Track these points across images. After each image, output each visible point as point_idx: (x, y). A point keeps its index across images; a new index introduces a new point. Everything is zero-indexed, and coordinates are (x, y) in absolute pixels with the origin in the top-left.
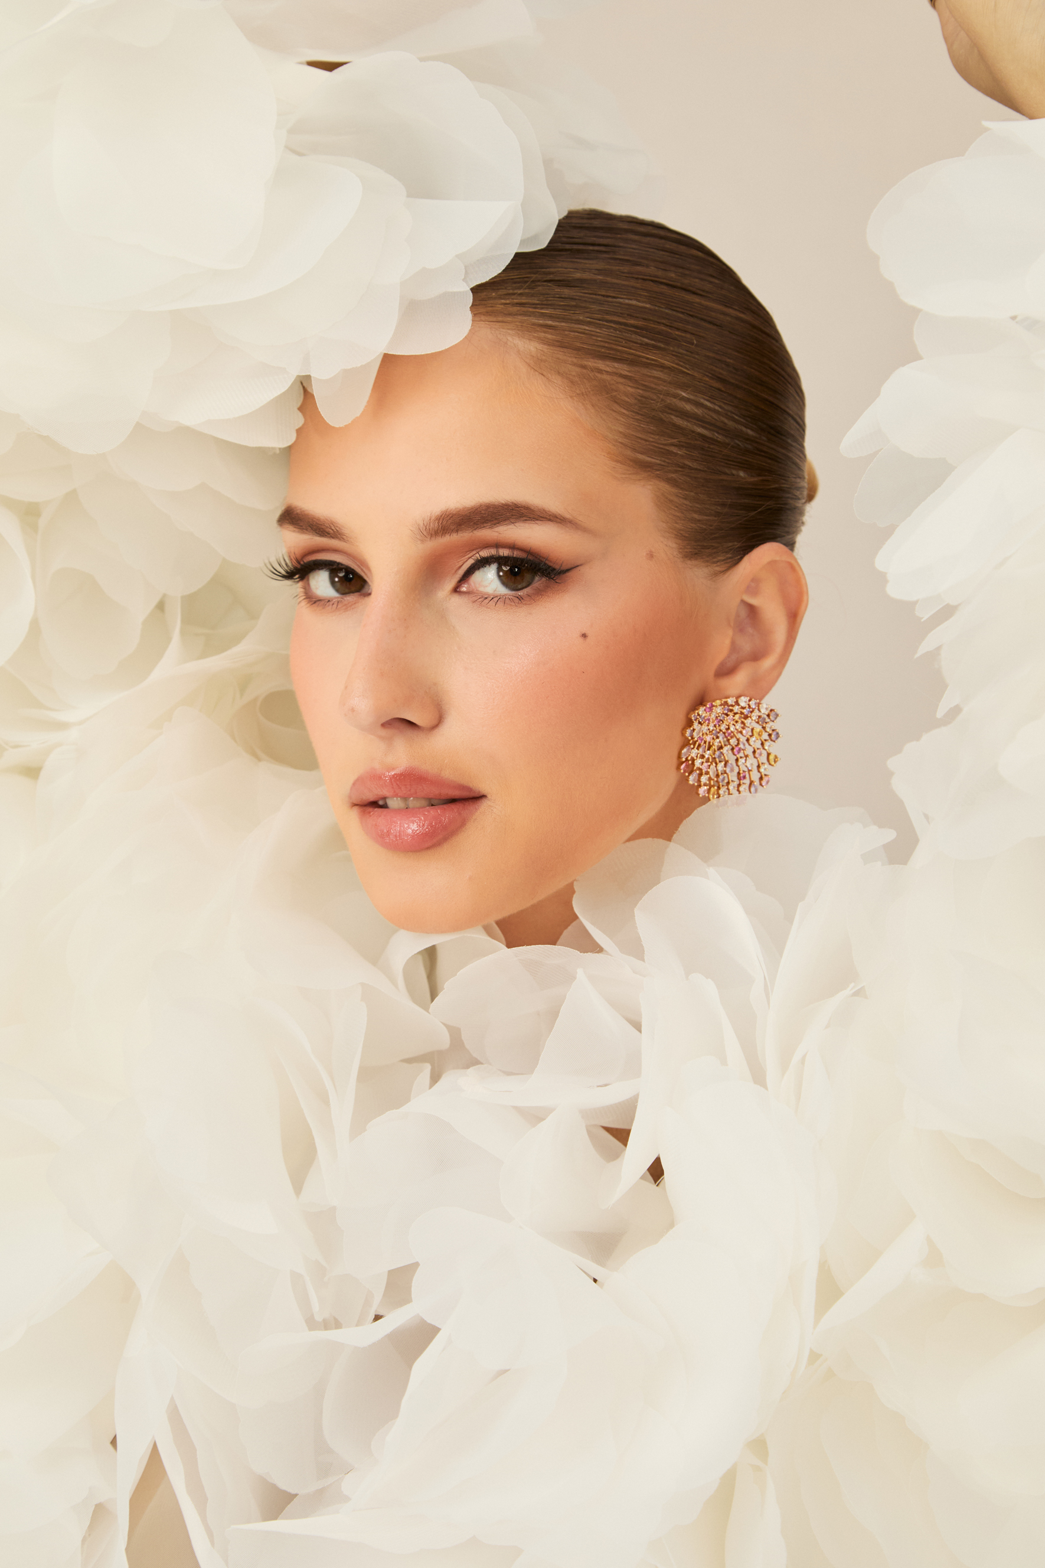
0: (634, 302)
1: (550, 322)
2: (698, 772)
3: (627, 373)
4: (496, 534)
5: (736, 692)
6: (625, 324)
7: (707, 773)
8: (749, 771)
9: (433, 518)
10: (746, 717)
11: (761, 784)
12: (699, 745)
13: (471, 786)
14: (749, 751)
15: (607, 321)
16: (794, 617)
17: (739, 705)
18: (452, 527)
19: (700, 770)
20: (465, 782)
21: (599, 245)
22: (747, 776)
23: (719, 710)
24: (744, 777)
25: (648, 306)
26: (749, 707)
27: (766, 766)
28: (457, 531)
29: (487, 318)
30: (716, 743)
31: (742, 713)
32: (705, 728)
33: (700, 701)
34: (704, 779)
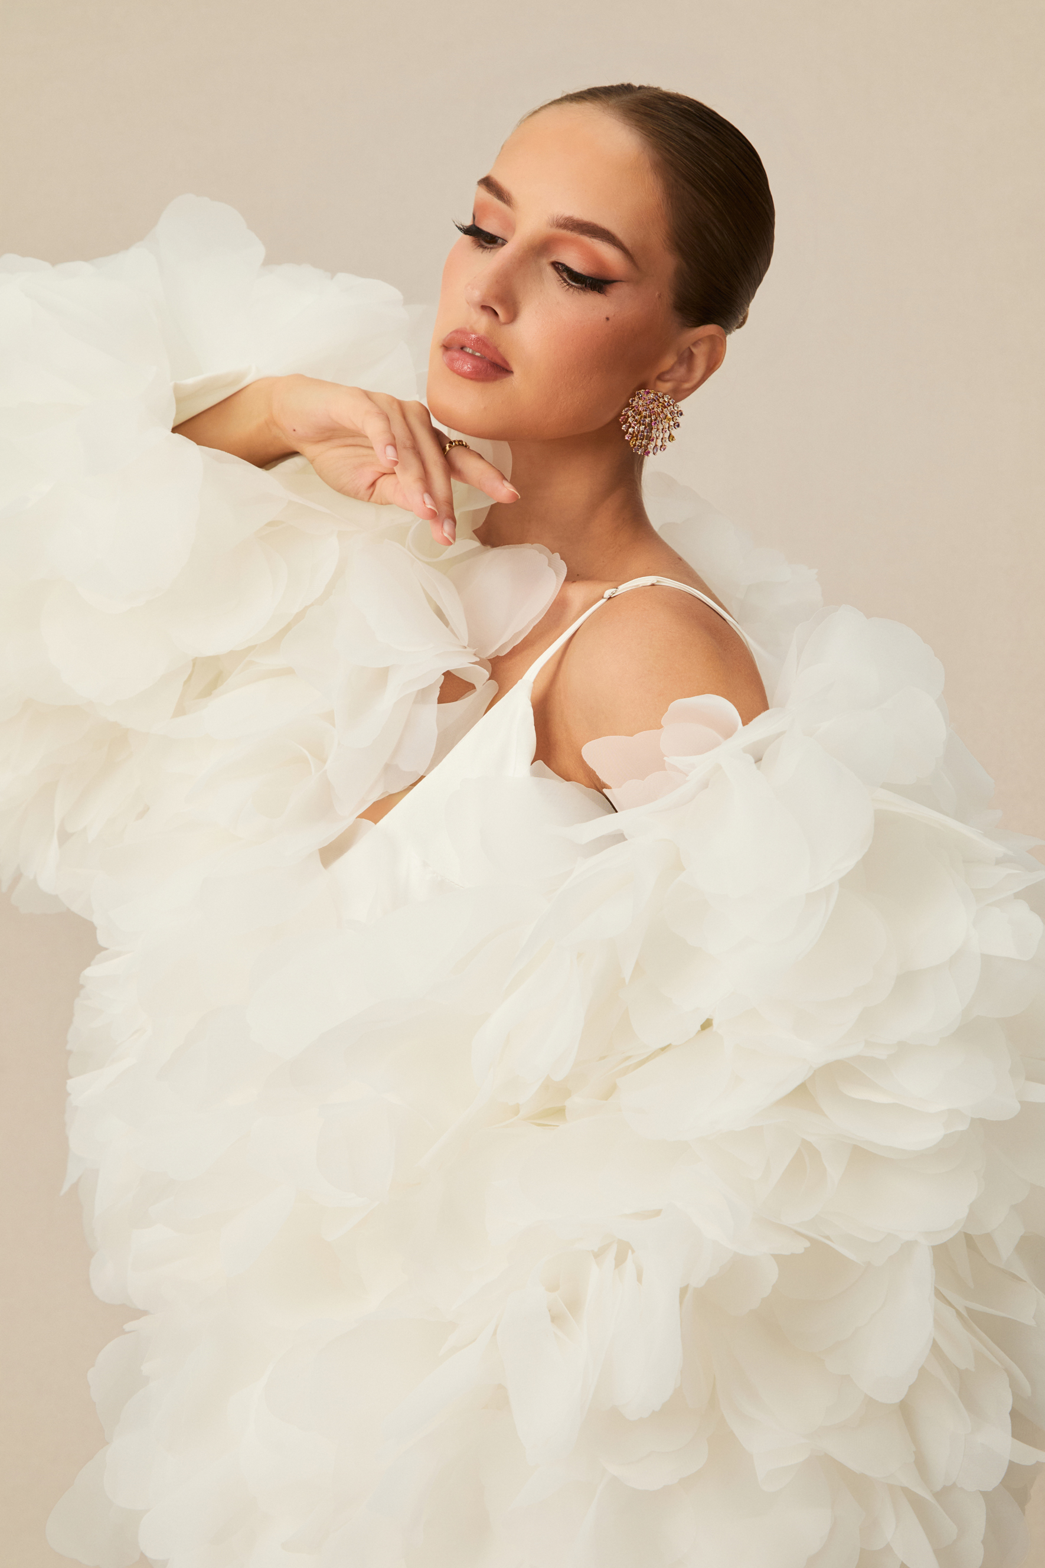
0: (716, 164)
1: (672, 151)
2: (628, 424)
3: (695, 196)
4: (591, 242)
5: (664, 391)
6: (707, 173)
7: (634, 428)
8: (657, 438)
9: (563, 217)
10: (665, 407)
11: (661, 450)
12: (635, 410)
13: (509, 363)
14: (661, 427)
15: (699, 165)
16: (711, 369)
17: (663, 398)
18: (570, 227)
19: (630, 424)
20: (508, 359)
21: (713, 127)
22: (655, 440)
23: (651, 396)
24: (653, 440)
25: (722, 170)
26: (669, 402)
27: (667, 440)
28: (572, 230)
29: (641, 130)
30: (644, 413)
31: (664, 404)
32: (641, 403)
33: (643, 386)
34: (630, 430)
